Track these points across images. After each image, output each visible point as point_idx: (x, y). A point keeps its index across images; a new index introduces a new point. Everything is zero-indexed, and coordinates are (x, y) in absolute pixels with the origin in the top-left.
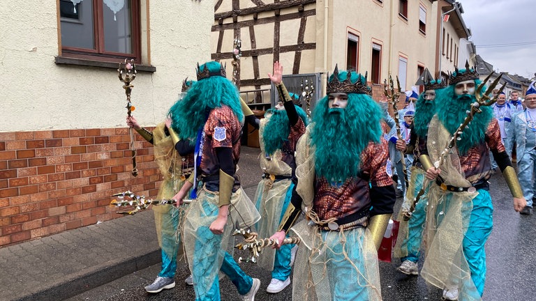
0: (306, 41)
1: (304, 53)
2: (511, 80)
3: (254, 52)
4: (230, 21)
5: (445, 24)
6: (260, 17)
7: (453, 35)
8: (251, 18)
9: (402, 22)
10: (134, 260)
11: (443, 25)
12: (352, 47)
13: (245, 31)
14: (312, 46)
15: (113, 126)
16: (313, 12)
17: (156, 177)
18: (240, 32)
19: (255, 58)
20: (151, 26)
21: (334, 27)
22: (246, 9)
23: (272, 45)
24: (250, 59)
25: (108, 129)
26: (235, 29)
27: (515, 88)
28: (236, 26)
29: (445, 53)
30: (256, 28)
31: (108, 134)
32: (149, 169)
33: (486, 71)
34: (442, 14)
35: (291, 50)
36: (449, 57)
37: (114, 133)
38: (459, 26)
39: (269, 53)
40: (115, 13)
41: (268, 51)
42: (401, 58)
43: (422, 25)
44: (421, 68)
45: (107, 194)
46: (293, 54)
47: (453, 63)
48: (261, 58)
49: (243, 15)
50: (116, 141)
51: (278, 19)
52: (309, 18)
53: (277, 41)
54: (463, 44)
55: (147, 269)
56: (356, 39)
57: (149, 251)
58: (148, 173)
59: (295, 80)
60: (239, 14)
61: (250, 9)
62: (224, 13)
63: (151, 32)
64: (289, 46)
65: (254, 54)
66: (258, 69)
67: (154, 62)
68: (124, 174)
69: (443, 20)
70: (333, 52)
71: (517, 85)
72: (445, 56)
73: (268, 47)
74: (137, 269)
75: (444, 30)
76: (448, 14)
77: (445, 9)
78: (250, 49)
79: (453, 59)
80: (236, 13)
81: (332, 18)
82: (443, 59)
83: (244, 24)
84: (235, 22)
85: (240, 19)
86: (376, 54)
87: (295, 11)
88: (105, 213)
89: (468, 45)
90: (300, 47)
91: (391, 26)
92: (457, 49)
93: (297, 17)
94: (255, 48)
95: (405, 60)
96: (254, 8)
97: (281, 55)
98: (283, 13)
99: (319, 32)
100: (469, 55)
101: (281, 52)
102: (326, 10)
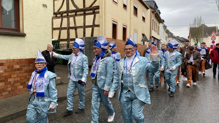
0: (96, 23)
1: (95, 28)
2: (181, 39)
3: (75, 27)
4: (65, 14)
5: (153, 18)
6: (78, 13)
7: (157, 22)
8: (74, 14)
9: (135, 17)
10: (11, 115)
11: (152, 18)
12: (115, 26)
13: (71, 19)
14: (98, 26)
15: (6, 58)
16: (98, 12)
17: (26, 80)
18: (69, 19)
19: (76, 30)
20: (24, 17)
21: (106, 18)
22: (72, 10)
23: (82, 25)
24: (74, 30)
25: (3, 60)
26: (68, 18)
27: (182, 42)
28: (68, 17)
29: (154, 29)
30: (76, 18)
31: (3, 62)
32: (23, 76)
33: (171, 36)
34: (152, 14)
35: (90, 27)
36: (155, 30)
37: (6, 61)
38: (159, 19)
39: (81, 28)
40: (8, 11)
41: (81, 27)
42: (135, 31)
43: (144, 18)
44: (143, 35)
45: (3, 88)
46: (91, 28)
47: (157, 33)
48: (78, 30)
49: (71, 13)
50: (7, 65)
51: (85, 15)
52: (97, 15)
53: (84, 23)
54: (161, 25)
55: (17, 119)
56: (116, 24)
57: (18, 111)
58: (23, 78)
59: (91, 39)
60: (69, 12)
61: (74, 10)
62: (63, 11)
63: (24, 20)
64: (89, 26)
65: (76, 28)
66: (77, 34)
67: (25, 32)
68: (11, 79)
69: (152, 16)
70: (106, 29)
71: (183, 41)
72: (154, 30)
73: (81, 26)
74: (12, 119)
75: (153, 20)
76: (154, 14)
77: (153, 12)
78: (74, 26)
79: (157, 31)
80: (68, 11)
81: (106, 15)
82: (153, 31)
83: (71, 16)
84: (68, 15)
85: (70, 14)
86: (124, 30)
87: (91, 12)
88: (2, 96)
89: (163, 26)
90: (94, 26)
91: (130, 19)
92: (159, 27)
93: (92, 14)
94: (76, 26)
95: (137, 32)
96: (75, 10)
97: (86, 29)
98: (87, 12)
99: (101, 20)
100: (164, 29)
101: (86, 28)
102: (103, 12)
